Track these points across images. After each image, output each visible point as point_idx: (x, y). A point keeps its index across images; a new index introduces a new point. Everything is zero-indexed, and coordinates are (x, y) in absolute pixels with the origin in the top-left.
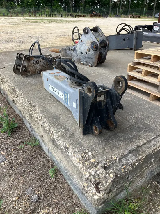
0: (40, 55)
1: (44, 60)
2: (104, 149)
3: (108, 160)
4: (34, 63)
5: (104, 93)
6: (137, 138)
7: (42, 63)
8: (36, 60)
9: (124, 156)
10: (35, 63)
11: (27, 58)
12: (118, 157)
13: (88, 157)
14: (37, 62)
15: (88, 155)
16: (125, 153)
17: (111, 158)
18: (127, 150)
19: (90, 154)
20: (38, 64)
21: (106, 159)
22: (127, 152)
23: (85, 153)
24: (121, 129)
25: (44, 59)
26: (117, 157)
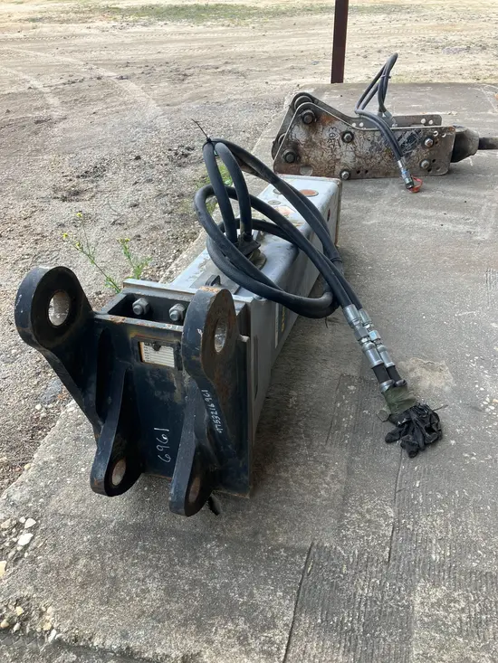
2: (75, 560)
3: (19, 610)
4: (331, 138)
5: (175, 341)
6: (242, 625)
8: (344, 128)
9: (86, 647)
10: (338, 137)
11: (303, 118)
12: (58, 631)
13: (7, 544)
14: (349, 138)
15: (15, 540)
16: (97, 642)
17: (41, 614)
18: (125, 636)
19: (24, 539)
20: (351, 146)
21: (18, 602)
22: (108, 643)
23: (19, 526)
24: (255, 534)
25: (379, 130)
26: (55, 626)
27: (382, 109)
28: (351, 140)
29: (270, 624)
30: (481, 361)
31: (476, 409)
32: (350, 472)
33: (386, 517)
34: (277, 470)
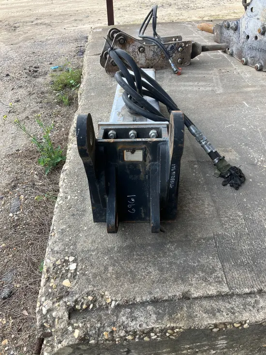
0: (154, 35)
1: (156, 47)
2: (106, 269)
3: (90, 298)
4: (133, 51)
5: (144, 146)
6: (202, 275)
7: (152, 53)
8: (140, 45)
9: (133, 304)
10: (137, 50)
11: (119, 41)
12: (116, 301)
13: (64, 271)
14: (142, 50)
15: (67, 268)
16: (138, 300)
17: (102, 296)
18: (151, 293)
19: (73, 267)
20: (144, 54)
21: (88, 294)
22: (144, 298)
23: (66, 261)
24: (186, 236)
25: (157, 45)
26: (114, 299)
27: (155, 34)
28: (143, 51)
29: (213, 270)
30: (246, 145)
31: (254, 165)
32: (214, 202)
33: (239, 216)
34: (181, 207)
